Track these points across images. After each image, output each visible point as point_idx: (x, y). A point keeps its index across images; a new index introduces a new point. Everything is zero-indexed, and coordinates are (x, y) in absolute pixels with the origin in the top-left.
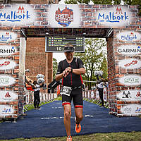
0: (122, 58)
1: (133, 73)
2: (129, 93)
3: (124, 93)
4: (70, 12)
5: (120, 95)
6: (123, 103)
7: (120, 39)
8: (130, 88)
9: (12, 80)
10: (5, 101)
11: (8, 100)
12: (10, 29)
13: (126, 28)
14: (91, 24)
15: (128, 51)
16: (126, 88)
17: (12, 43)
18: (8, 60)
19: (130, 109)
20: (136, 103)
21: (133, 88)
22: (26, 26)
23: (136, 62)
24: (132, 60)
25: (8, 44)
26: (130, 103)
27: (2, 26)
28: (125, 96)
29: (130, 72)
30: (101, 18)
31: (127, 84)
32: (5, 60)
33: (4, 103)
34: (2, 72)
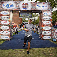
0: (44, 21)
2: (46, 32)
4: (27, 4)
5: (43, 33)
6: (44, 35)
7: (44, 14)
9: (8, 28)
11: (7, 34)
12: (7, 10)
14: (34, 9)
15: (46, 18)
16: (45, 31)
17: (8, 15)
19: (46, 37)
20: (48, 35)
21: (47, 31)
22: (12, 9)
23: (49, 22)
25: (6, 15)
26: (46, 35)
27: (4, 9)
29: (47, 26)
32: (6, 21)
33: (6, 35)
34: (5, 25)
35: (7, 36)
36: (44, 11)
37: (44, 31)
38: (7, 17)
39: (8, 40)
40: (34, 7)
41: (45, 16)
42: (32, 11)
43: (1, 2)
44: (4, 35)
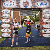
1: (48, 24)
2: (46, 30)
3: (45, 30)
6: (44, 33)
8: (47, 29)
10: (7, 32)
12: (8, 9)
13: (47, 8)
14: (35, 7)
17: (9, 14)
18: (7, 19)
19: (46, 35)
20: (48, 33)
22: (13, 8)
23: (49, 20)
24: (48, 19)
25: (7, 14)
26: (46, 33)
27: (5, 8)
28: (45, 31)
30: (38, 5)
31: (46, 27)
33: (6, 33)
34: (6, 23)
35: (8, 34)
36: (44, 9)
37: (45, 29)
38: (8, 15)
39: (9, 37)
40: (34, 5)
41: (45, 13)
42: (32, 9)
43: (2, 1)
44: (5, 33)
